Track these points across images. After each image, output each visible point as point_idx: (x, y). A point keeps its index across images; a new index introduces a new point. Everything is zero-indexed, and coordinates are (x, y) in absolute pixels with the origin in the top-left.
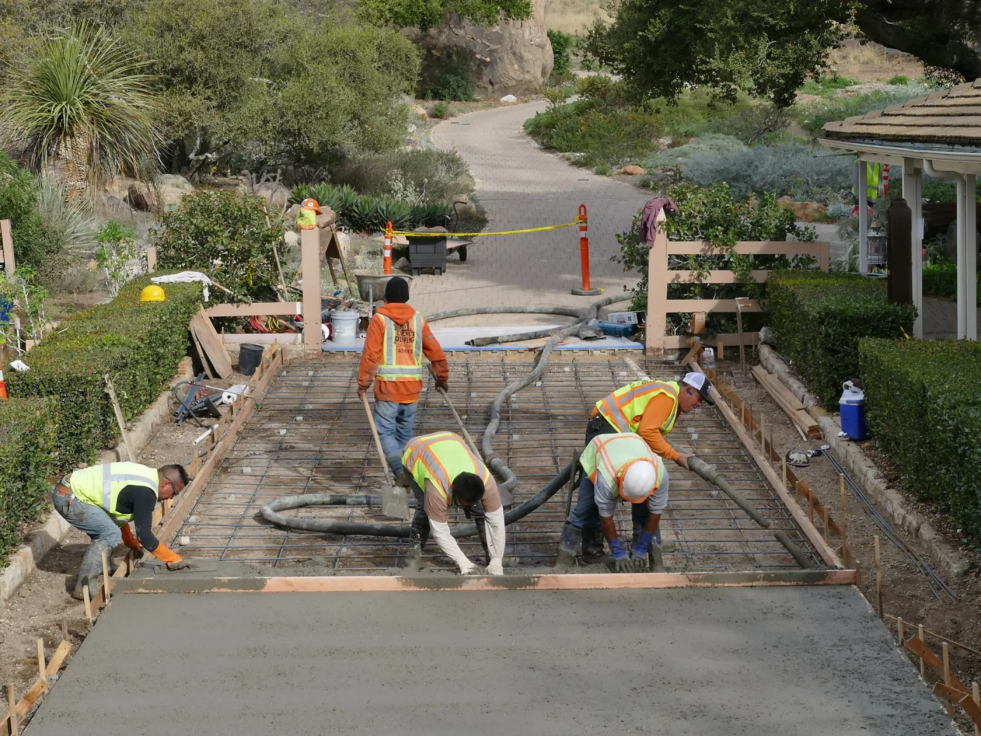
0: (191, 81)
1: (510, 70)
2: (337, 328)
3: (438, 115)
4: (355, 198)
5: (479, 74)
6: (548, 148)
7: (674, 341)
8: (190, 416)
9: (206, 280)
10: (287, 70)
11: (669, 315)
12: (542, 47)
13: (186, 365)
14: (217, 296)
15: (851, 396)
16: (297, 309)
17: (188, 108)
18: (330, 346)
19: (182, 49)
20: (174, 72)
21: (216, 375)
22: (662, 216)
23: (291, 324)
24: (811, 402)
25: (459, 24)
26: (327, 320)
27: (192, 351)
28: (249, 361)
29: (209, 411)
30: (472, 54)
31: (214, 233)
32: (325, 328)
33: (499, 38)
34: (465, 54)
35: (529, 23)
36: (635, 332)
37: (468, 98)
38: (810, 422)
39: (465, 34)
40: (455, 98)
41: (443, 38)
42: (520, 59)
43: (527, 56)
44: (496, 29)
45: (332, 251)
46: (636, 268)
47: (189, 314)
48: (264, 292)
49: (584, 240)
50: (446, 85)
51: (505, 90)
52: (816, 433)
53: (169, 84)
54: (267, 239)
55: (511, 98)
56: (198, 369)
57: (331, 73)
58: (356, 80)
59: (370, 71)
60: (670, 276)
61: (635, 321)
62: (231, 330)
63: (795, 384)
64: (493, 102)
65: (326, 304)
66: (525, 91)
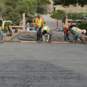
1: (48, 11)
2: (27, 29)
4: (29, 19)
5: (45, 11)
8: (9, 36)
9: (11, 22)
10: (22, 4)
12: (52, 8)
14: (12, 25)
17: (9, 8)
18: (26, 31)
19: (9, 1)
20: (8, 3)
22: (67, 16)
23: (21, 28)
26: (26, 28)
27: (9, 30)
30: (44, 9)
32: (25, 29)
33: (47, 7)
35: (51, 5)
37: (43, 14)
39: (43, 6)
41: (40, 7)
43: (50, 9)
48: (18, 25)
49: (57, 22)
50: (41, 12)
53: (7, 5)
54: (19, 18)
55: (48, 14)
62: (14, 29)
64: (46, 14)
66: (50, 13)
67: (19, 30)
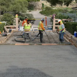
0: (4, 5)
3: (30, 11)
4: (21, 17)
5: (34, 7)
6: (42, 14)
7: (56, 30)
8: (4, 36)
9: (6, 22)
10: (14, 4)
11: (55, 27)
12: (41, 5)
13: (4, 31)
14: (7, 25)
15: (75, 33)
16: (15, 26)
17: (3, 7)
18: (19, 30)
19: (3, 1)
20: (2, 4)
21: (7, 32)
22: (55, 16)
23: (15, 28)
24: (71, 34)
25: (32, 2)
26: (19, 28)
27: (4, 30)
28: (10, 31)
29: (6, 35)
30: (34, 5)
31: (7, 18)
33: (36, 4)
34: (33, 5)
35: (40, 2)
36: (52, 29)
37: (33, 10)
38: (71, 36)
39: (33, 3)
40: (32, 10)
41: (30, 4)
42: (39, 6)
43: (39, 5)
44: (36, 3)
45: (19, 21)
46: (52, 22)
47: (4, 26)
48: (12, 24)
49: (46, 20)
50: (31, 8)
51: (37, 9)
52: (71, 37)
54: (12, 19)
55: (38, 10)
56: (5, 32)
57: (19, 4)
58: (22, 5)
59: (23, 4)
60: (55, 23)
61: (52, 28)
62: (8, 28)
63: (69, 33)
64: (36, 10)
65: (18, 26)
66: (39, 9)
67: (12, 29)
